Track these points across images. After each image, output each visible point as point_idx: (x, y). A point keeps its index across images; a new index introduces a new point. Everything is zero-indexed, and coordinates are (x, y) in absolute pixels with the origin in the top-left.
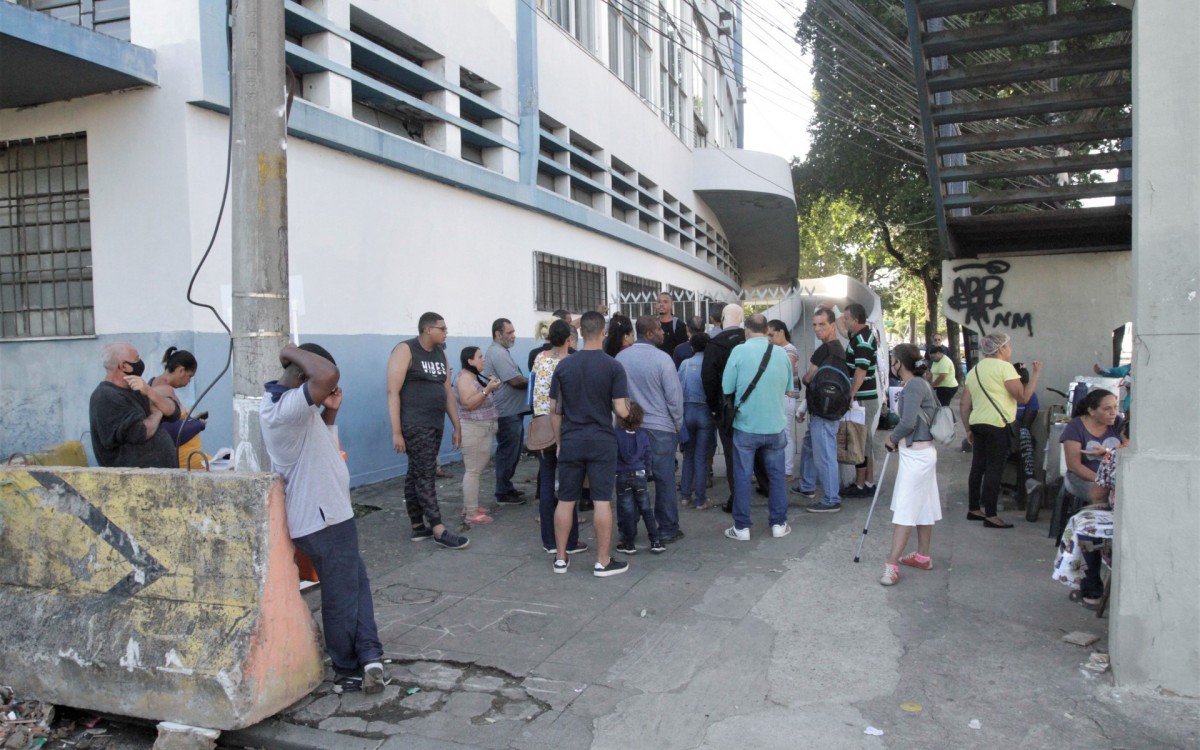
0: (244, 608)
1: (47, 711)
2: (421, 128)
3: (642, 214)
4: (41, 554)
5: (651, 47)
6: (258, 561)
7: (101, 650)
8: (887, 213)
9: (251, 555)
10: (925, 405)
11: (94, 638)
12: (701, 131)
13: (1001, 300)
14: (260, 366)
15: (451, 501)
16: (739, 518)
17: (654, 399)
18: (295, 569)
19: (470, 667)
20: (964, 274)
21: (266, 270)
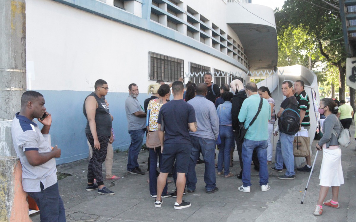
3: (201, 34)
6: (8, 200)
8: (321, 35)
9: (5, 197)
10: (336, 128)
14: (12, 105)
16: (245, 181)
17: (205, 124)
18: (27, 204)
21: (15, 58)
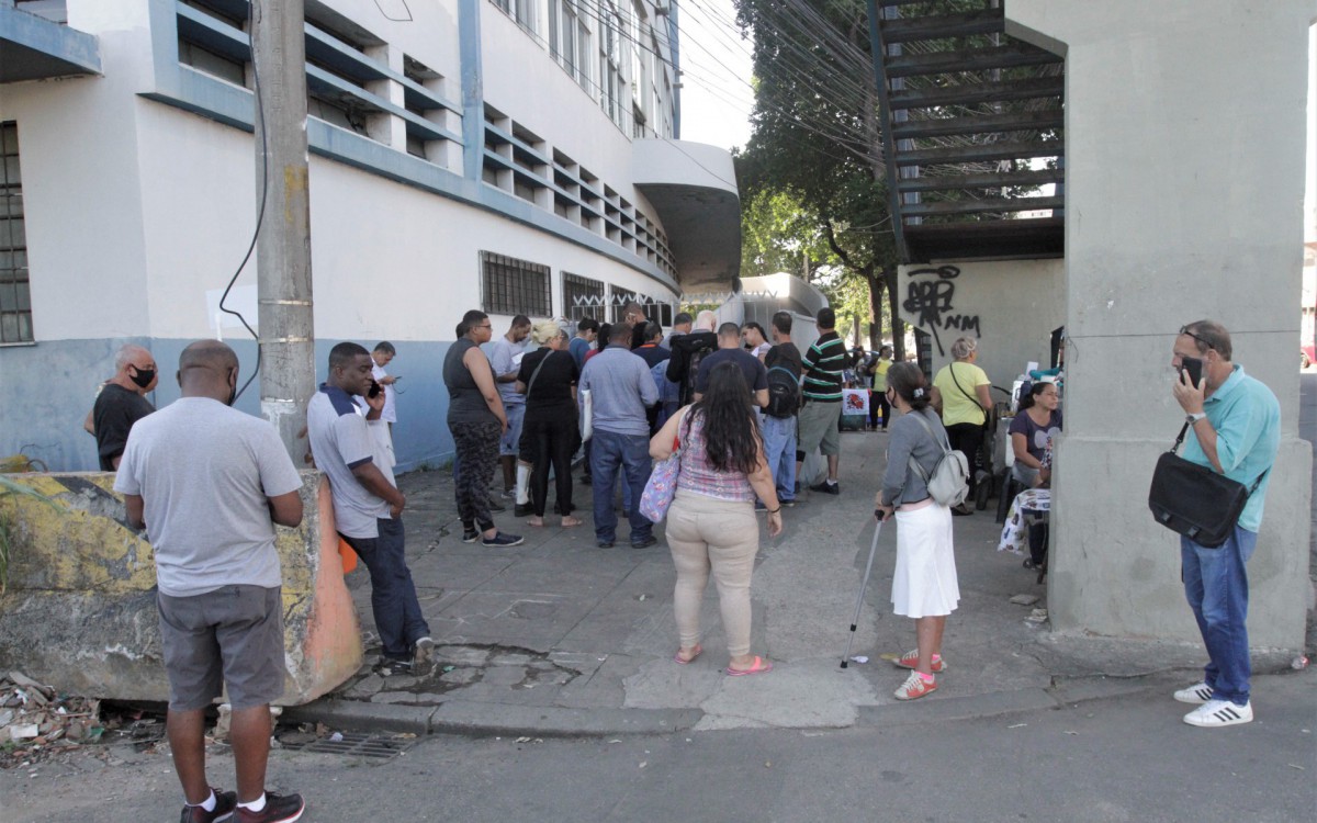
0: (298, 595)
1: (95, 705)
2: (364, 119)
3: (584, 210)
4: (73, 557)
5: (590, 30)
6: (310, 551)
7: (152, 643)
8: (831, 209)
9: (303, 545)
11: (142, 633)
12: (640, 119)
13: (952, 304)
15: (420, 510)
19: (495, 648)
20: (918, 279)
21: (294, 279)
